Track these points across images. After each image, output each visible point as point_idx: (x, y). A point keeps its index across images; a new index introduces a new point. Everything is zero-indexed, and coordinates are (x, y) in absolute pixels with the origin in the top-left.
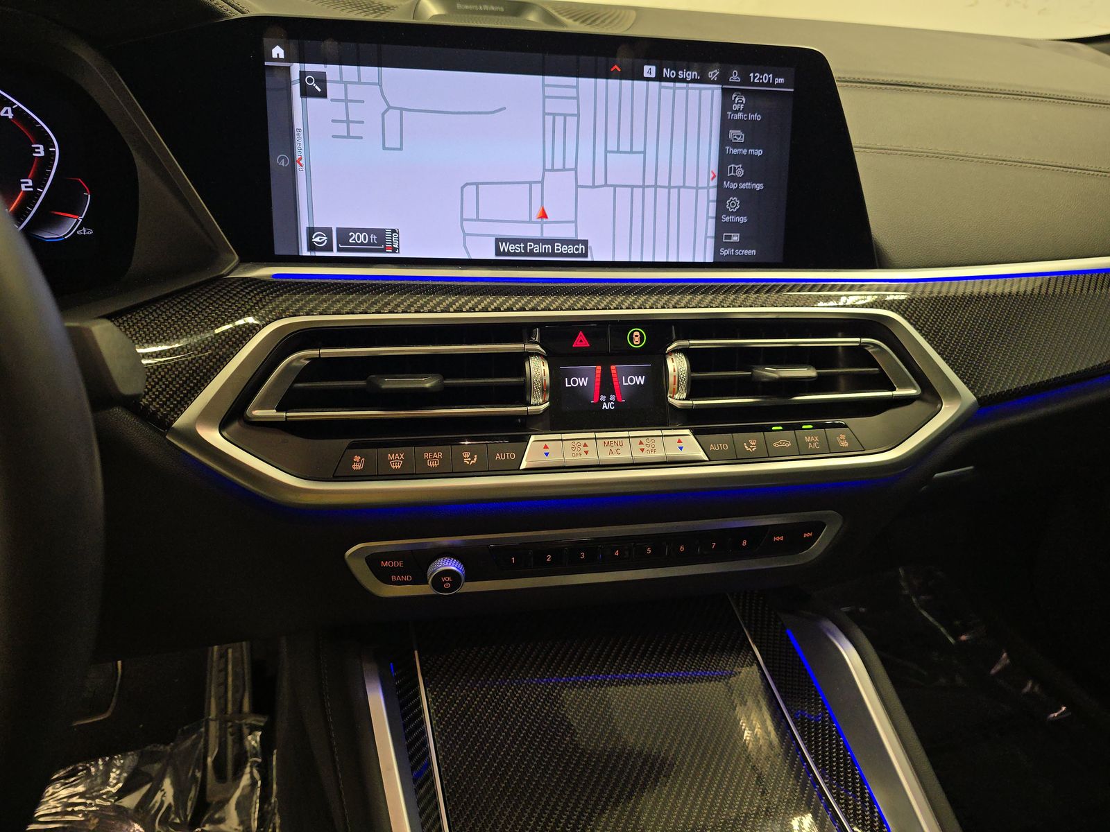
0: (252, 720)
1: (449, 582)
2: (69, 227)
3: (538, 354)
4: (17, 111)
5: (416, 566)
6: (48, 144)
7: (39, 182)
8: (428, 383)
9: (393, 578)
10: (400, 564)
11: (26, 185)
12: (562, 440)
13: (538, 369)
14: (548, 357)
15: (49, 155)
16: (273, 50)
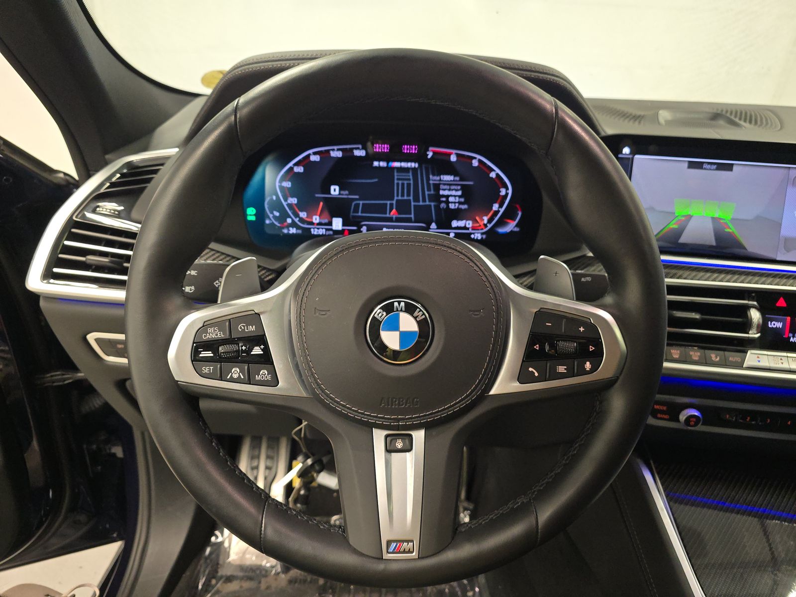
0: (466, 504)
1: (694, 421)
2: (511, 227)
3: (754, 307)
4: (497, 175)
5: (673, 411)
6: (507, 189)
7: (501, 206)
8: (696, 316)
9: (659, 415)
10: (665, 408)
11: (496, 207)
12: (767, 355)
13: (755, 315)
14: (760, 309)
15: (507, 194)
16: (624, 150)
